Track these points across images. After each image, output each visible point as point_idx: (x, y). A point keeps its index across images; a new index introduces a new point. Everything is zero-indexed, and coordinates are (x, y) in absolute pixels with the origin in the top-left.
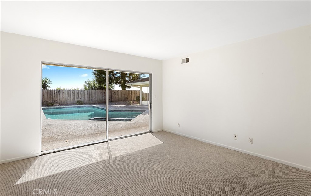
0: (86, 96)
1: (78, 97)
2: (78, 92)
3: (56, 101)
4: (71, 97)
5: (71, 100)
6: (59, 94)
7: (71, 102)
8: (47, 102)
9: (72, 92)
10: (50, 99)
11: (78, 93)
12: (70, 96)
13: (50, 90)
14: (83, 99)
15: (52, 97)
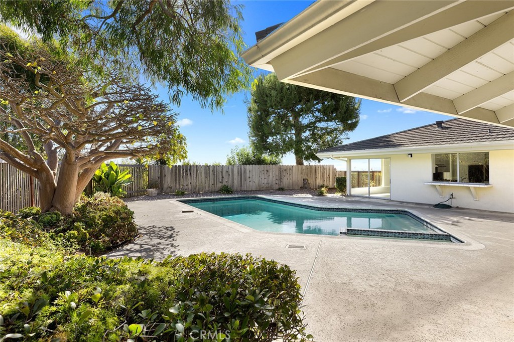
0: (235, 177)
1: (222, 180)
2: (222, 169)
3: (186, 187)
4: (211, 180)
5: (211, 184)
6: (191, 174)
7: (210, 189)
8: (171, 188)
9: (211, 169)
10: (176, 184)
11: (222, 172)
12: (209, 176)
13: (176, 166)
14: (230, 182)
15: (180, 179)
